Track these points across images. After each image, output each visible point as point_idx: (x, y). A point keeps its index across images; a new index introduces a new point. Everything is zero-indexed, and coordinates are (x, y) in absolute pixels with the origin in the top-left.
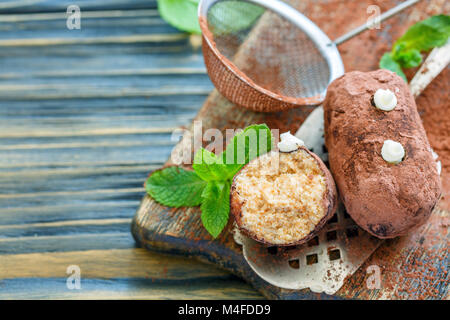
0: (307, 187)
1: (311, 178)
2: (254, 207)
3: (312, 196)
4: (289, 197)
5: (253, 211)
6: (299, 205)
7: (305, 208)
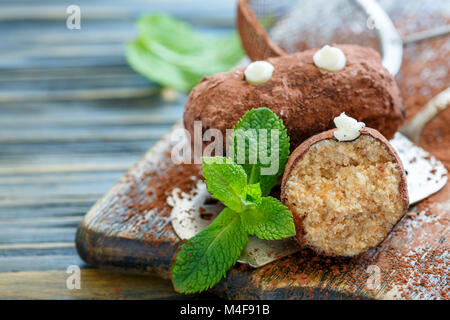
0: (380, 182)
1: (381, 170)
2: (318, 220)
3: (388, 192)
4: (359, 199)
5: (316, 225)
6: (373, 207)
7: (379, 208)
